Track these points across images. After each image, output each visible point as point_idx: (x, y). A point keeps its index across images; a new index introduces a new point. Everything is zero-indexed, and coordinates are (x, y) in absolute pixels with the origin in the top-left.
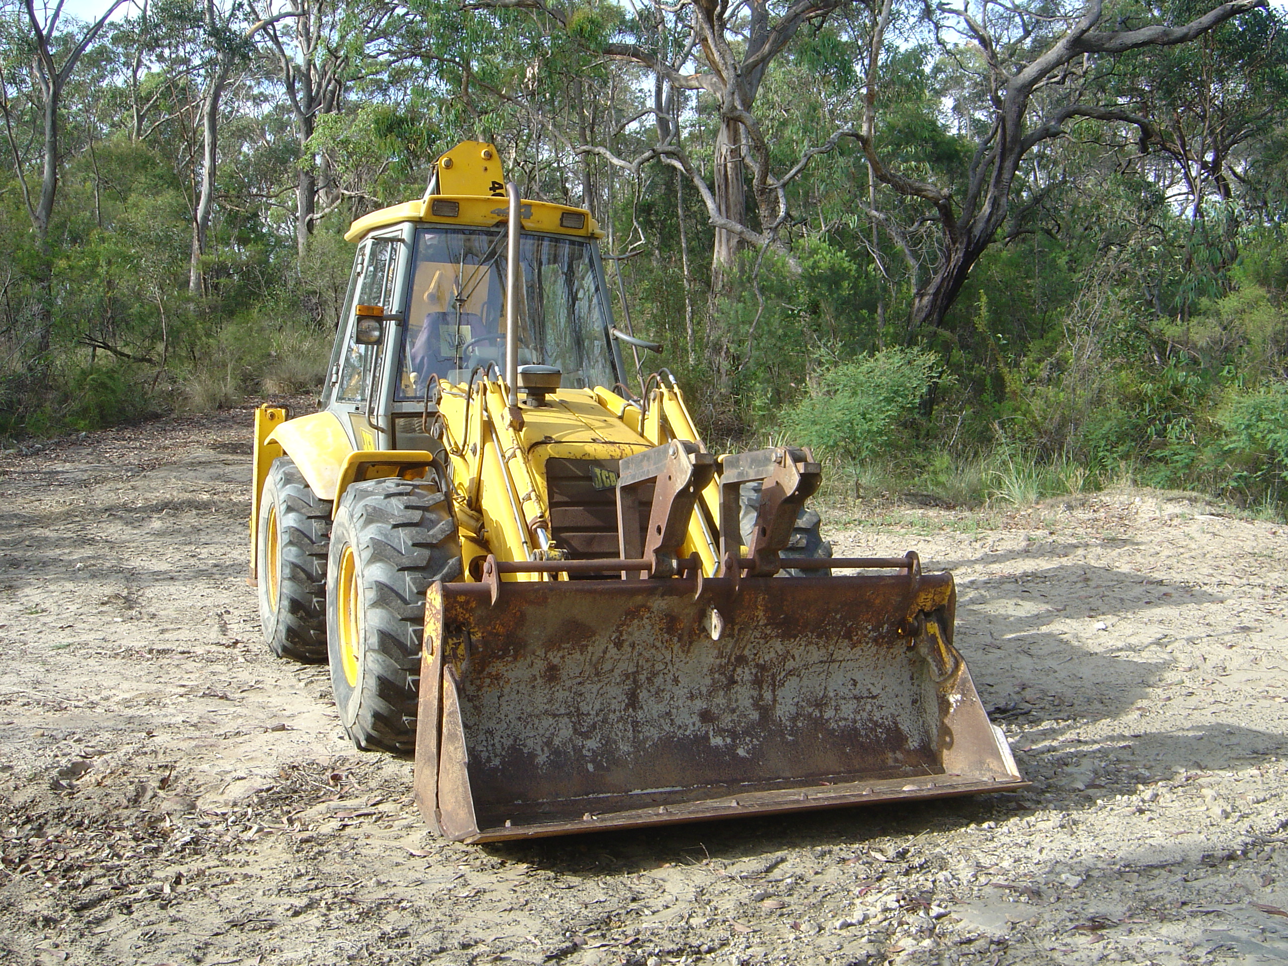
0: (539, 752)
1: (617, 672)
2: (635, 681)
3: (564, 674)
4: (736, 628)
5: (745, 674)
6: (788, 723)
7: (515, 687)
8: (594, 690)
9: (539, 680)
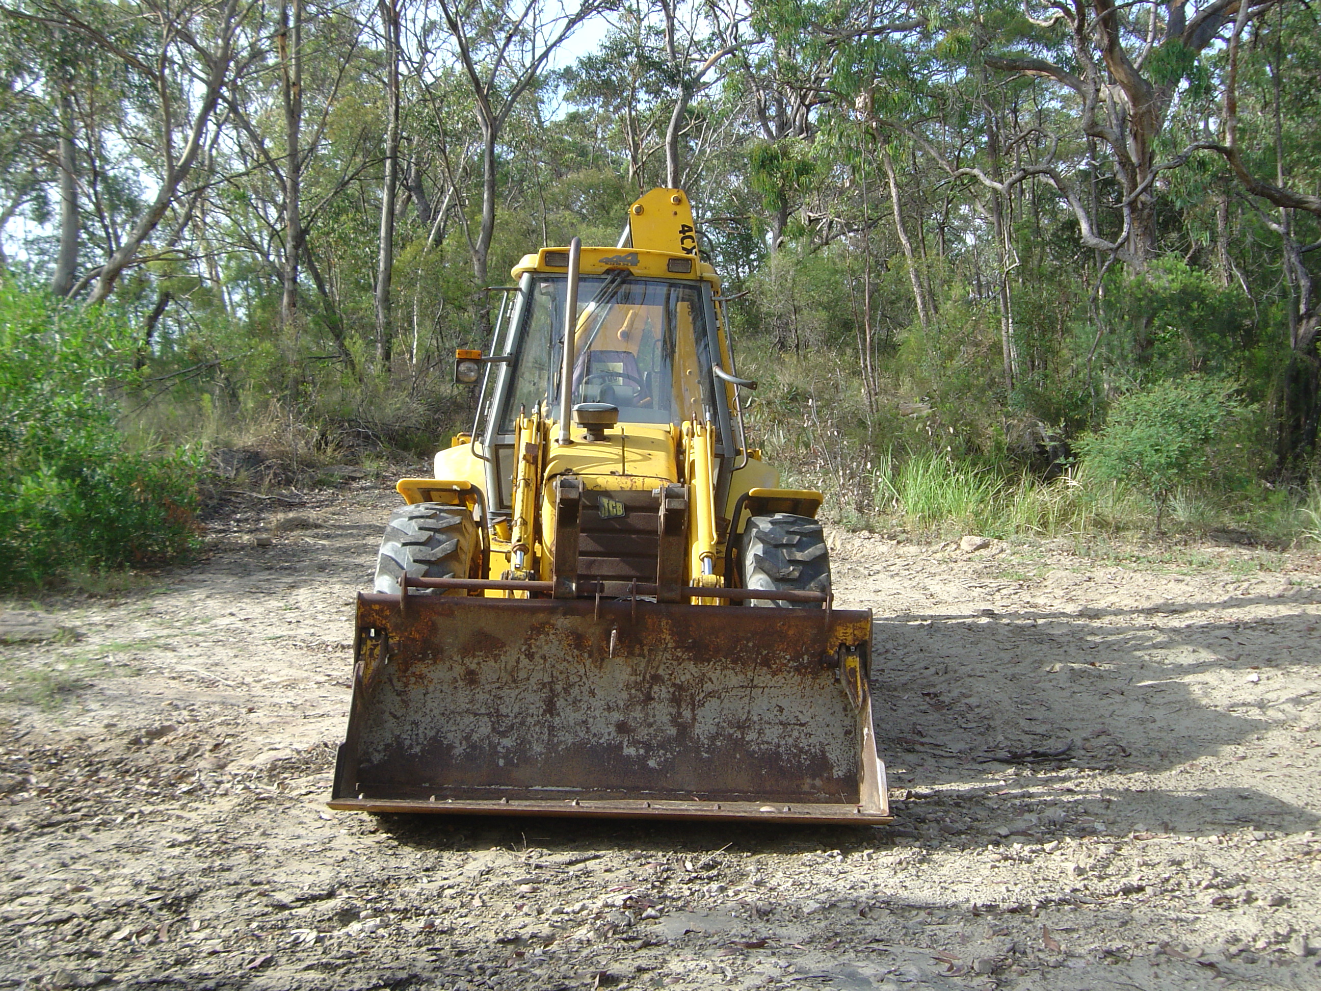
0: (457, 745)
1: (533, 681)
2: (552, 690)
3: (482, 678)
4: (646, 648)
5: (661, 692)
6: (706, 741)
7: (439, 687)
8: (513, 695)
9: (460, 682)
